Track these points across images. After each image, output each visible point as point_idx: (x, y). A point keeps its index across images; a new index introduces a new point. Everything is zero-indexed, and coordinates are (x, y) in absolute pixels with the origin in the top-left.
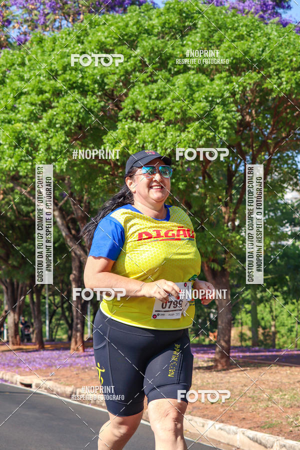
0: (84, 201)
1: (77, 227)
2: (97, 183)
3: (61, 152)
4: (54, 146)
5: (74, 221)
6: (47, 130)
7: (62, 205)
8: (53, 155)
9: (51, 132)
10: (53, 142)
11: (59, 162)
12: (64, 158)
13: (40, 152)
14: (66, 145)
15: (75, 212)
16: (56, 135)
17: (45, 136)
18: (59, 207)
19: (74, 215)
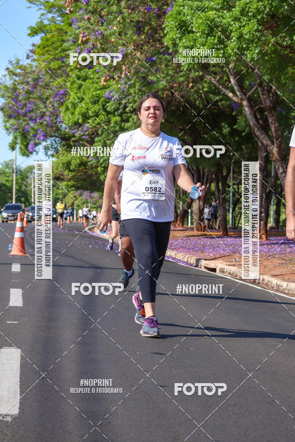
0: (273, 91)
1: (265, 117)
2: (287, 73)
3: (252, 41)
4: (246, 34)
5: (261, 110)
6: (240, 19)
7: (250, 95)
8: (245, 44)
9: (244, 20)
10: (245, 31)
11: (251, 51)
12: (255, 47)
13: (233, 41)
14: (259, 34)
15: (263, 102)
16: (248, 24)
17: (237, 24)
18: (247, 96)
19: (262, 104)
